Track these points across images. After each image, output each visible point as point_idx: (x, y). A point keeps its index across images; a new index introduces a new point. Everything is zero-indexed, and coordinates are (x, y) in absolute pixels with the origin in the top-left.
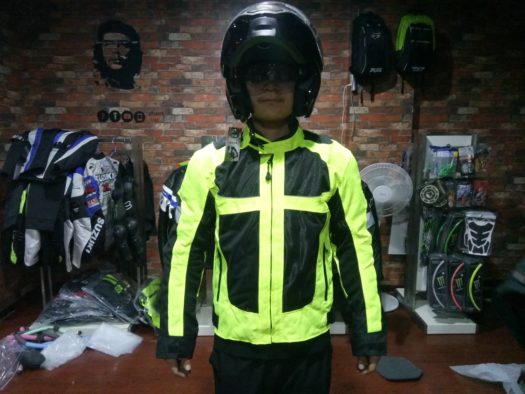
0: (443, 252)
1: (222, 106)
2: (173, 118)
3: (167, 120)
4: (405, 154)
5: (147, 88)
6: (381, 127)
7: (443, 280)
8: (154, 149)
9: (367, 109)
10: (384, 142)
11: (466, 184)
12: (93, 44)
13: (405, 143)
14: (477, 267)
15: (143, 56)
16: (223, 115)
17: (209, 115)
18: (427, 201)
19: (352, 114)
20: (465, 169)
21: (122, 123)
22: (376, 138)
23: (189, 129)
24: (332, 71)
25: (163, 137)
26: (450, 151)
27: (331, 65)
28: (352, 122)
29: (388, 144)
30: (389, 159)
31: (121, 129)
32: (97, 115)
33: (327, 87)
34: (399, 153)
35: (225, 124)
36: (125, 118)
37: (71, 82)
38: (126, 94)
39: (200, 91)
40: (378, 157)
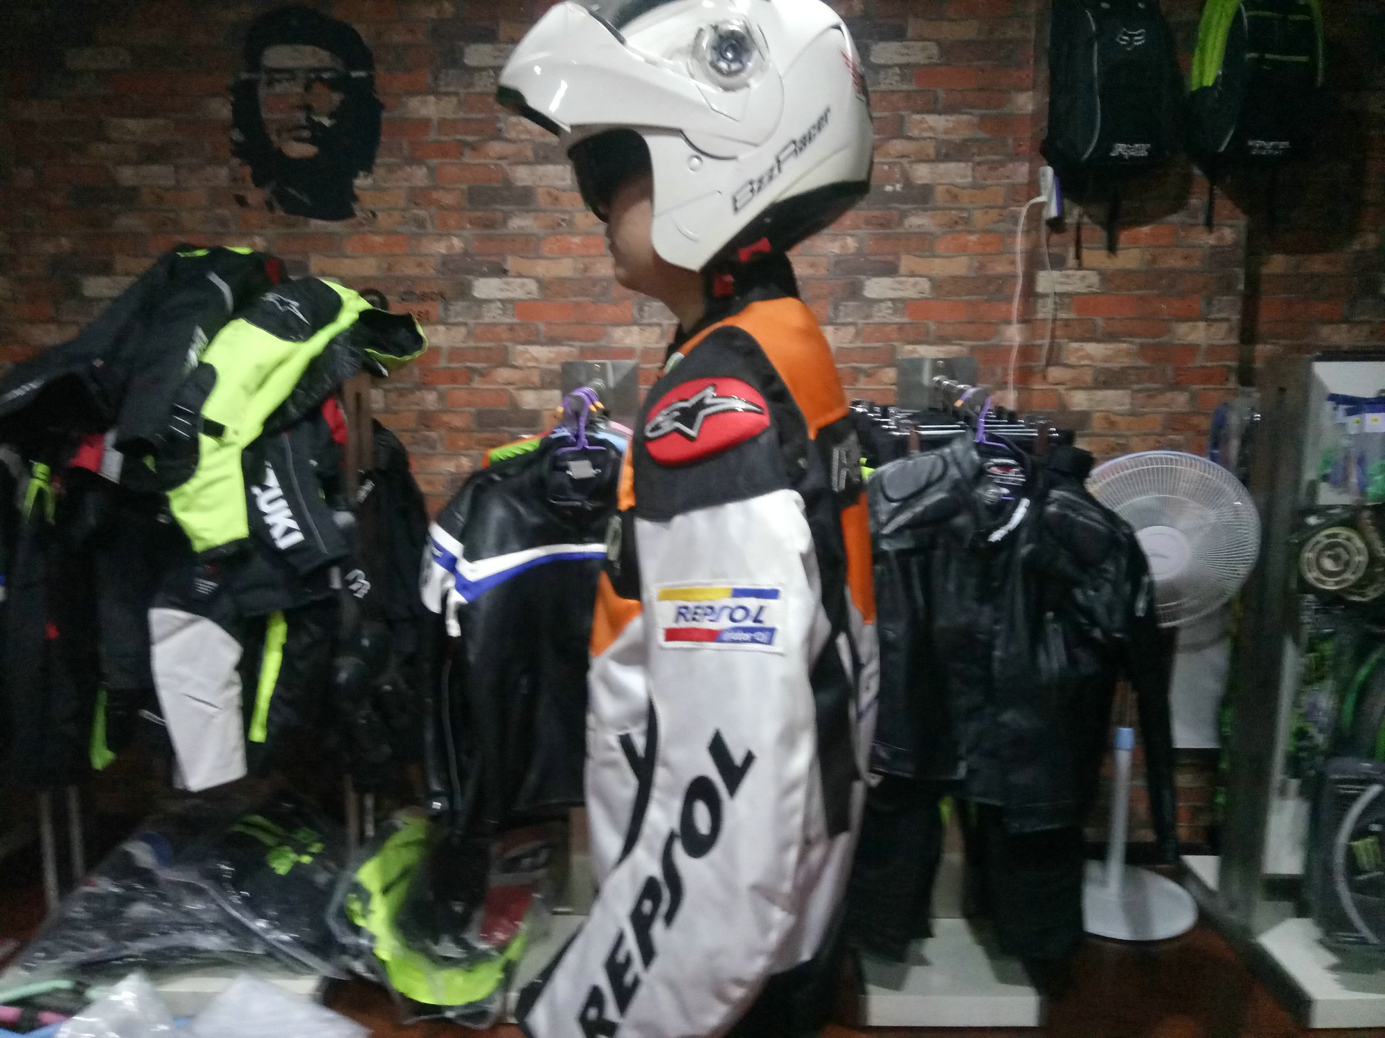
0: (1373, 756)
2: (476, 309)
3: (458, 314)
4: (1220, 424)
5: (396, 215)
6: (1139, 336)
7: (1378, 851)
8: (413, 407)
9: (1093, 278)
10: (1148, 385)
13: (1215, 386)
16: (628, 299)
17: (586, 299)
18: (1323, 582)
19: (1046, 296)
22: (1124, 370)
23: (526, 343)
24: (977, 159)
25: (444, 368)
27: (976, 140)
28: (1044, 320)
29: (1161, 391)
30: (1162, 439)
33: (961, 210)
34: (1195, 420)
35: (635, 329)
37: (160, 199)
38: (330, 235)
39: (559, 225)
40: (1128, 433)
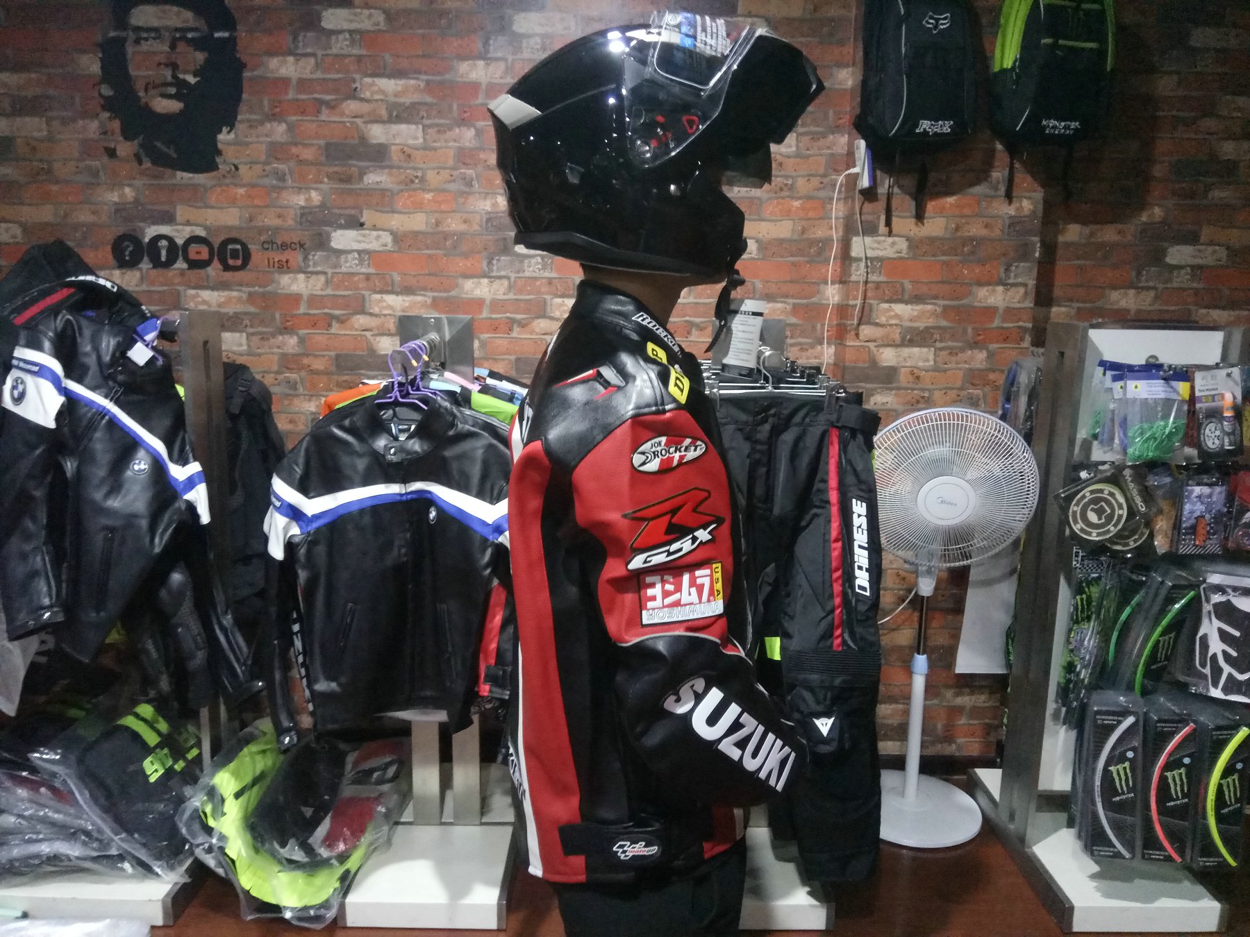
0: (1130, 688)
1: (476, 227)
2: (334, 259)
3: (315, 265)
4: (1012, 382)
5: (258, 168)
6: (943, 298)
7: (1130, 775)
8: (275, 350)
9: (903, 245)
10: (950, 344)
11: (1210, 485)
12: (99, 38)
13: (1011, 346)
14: (1232, 736)
15: (246, 74)
16: (478, 252)
17: (438, 252)
18: (1089, 534)
19: (858, 260)
20: (1214, 437)
21: (182, 272)
22: (927, 328)
23: (381, 292)
25: (305, 314)
26: (1165, 379)
28: (858, 282)
29: (962, 350)
30: (964, 393)
31: (181, 288)
32: (109, 248)
33: (786, 177)
34: (992, 376)
35: (485, 281)
36: (192, 256)
37: (34, 149)
38: (195, 187)
39: (412, 182)
40: (930, 387)
